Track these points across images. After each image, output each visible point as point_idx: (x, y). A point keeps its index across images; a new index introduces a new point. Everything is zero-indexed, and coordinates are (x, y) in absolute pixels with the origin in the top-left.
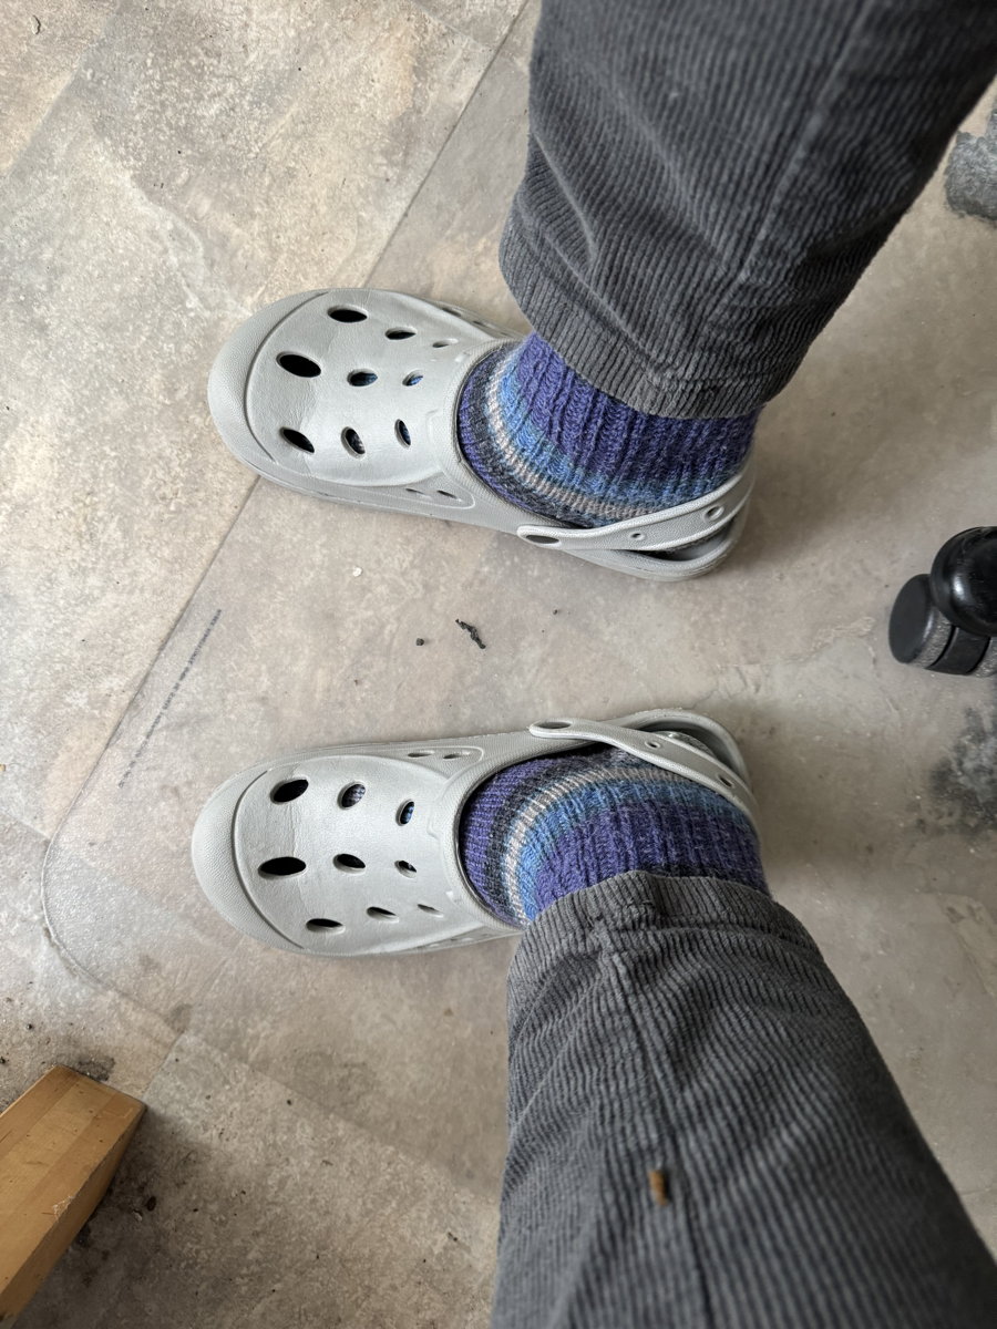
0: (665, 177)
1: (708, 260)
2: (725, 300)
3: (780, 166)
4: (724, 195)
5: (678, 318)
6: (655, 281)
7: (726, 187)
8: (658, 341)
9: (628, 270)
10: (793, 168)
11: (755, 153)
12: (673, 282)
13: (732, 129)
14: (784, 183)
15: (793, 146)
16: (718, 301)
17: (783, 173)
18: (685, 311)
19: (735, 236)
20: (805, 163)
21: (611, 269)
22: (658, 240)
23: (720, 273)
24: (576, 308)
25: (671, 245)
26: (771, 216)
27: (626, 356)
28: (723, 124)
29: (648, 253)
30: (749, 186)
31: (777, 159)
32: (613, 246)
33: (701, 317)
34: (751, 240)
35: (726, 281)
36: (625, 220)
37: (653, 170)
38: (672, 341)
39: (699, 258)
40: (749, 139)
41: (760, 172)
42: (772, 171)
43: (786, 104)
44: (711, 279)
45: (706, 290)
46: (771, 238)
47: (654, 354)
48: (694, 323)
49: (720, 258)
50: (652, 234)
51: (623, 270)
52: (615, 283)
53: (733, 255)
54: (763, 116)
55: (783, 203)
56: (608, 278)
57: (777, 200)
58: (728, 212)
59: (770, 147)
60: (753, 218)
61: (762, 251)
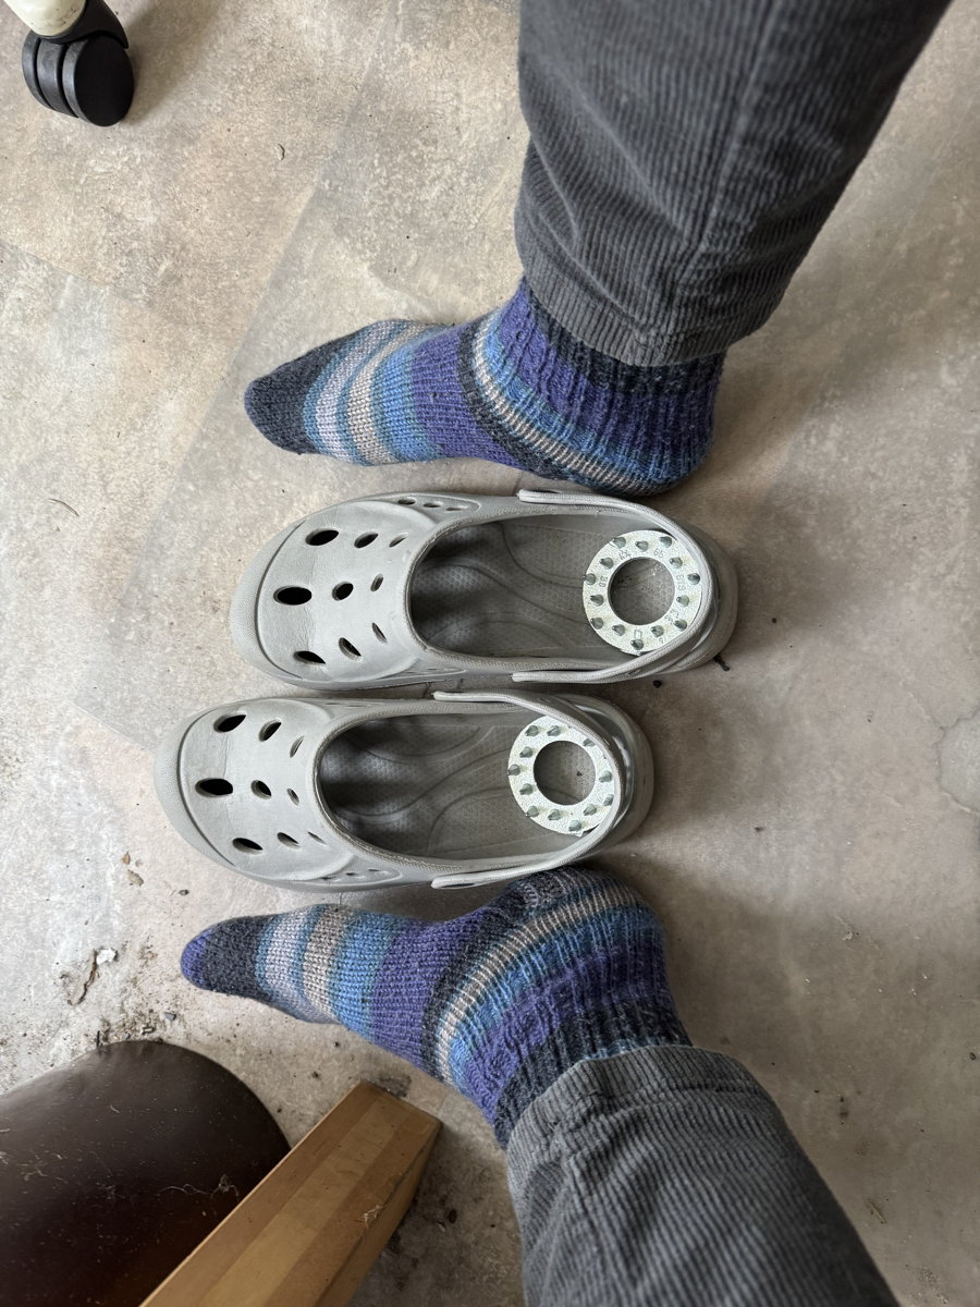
0: (627, 167)
1: (671, 238)
2: (691, 267)
3: (720, 155)
4: (677, 181)
5: (653, 286)
6: (628, 256)
7: (677, 176)
8: (639, 306)
9: (605, 246)
10: (731, 157)
11: (697, 148)
12: (643, 257)
13: (675, 127)
14: (726, 169)
15: (728, 139)
16: (685, 267)
17: (724, 161)
18: (658, 280)
19: (691, 216)
20: (740, 153)
21: (590, 245)
22: (628, 220)
23: (682, 248)
24: (566, 279)
25: (639, 224)
26: (719, 196)
27: (613, 320)
28: (668, 123)
29: (620, 231)
30: (697, 173)
31: (716, 152)
32: (591, 226)
33: (673, 283)
34: (705, 217)
35: (689, 252)
36: (600, 203)
37: (618, 161)
38: (651, 305)
39: (663, 235)
40: (690, 136)
41: (705, 160)
42: (714, 161)
43: (716, 106)
44: (676, 253)
45: (673, 261)
46: (723, 214)
47: (637, 317)
48: (668, 288)
49: (681, 235)
50: (623, 214)
51: (601, 247)
52: (596, 257)
53: (692, 232)
54: (699, 116)
55: (728, 184)
56: (588, 253)
57: (722, 183)
58: (682, 196)
59: (708, 142)
60: (705, 199)
61: (716, 225)
